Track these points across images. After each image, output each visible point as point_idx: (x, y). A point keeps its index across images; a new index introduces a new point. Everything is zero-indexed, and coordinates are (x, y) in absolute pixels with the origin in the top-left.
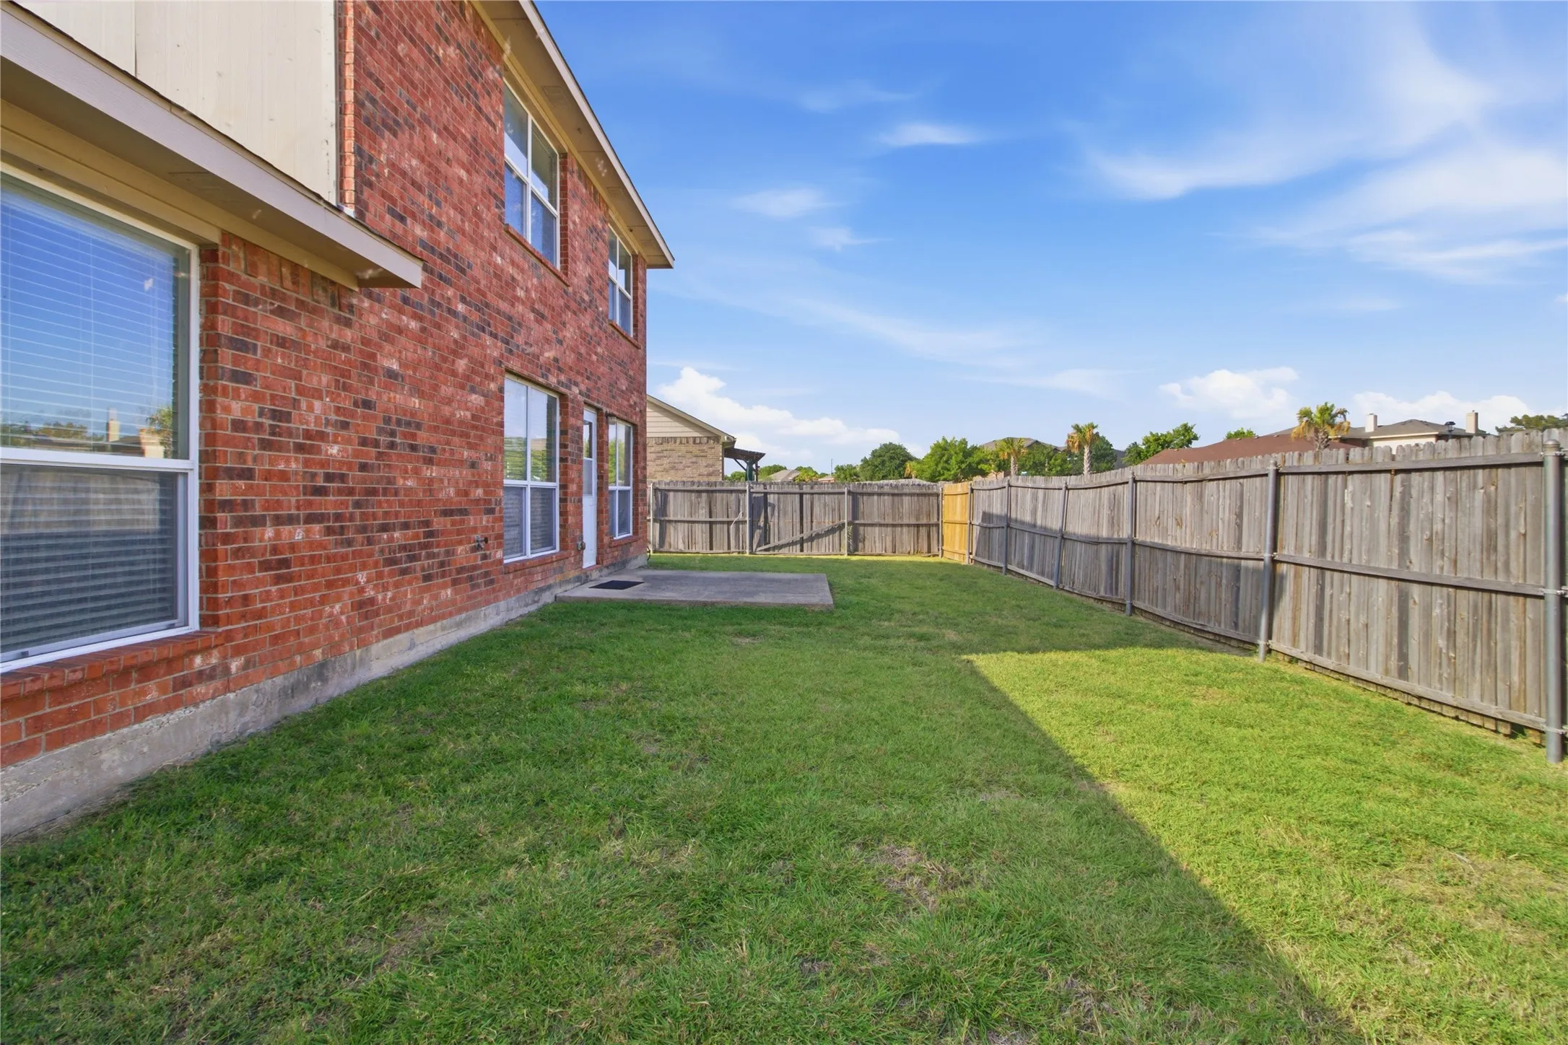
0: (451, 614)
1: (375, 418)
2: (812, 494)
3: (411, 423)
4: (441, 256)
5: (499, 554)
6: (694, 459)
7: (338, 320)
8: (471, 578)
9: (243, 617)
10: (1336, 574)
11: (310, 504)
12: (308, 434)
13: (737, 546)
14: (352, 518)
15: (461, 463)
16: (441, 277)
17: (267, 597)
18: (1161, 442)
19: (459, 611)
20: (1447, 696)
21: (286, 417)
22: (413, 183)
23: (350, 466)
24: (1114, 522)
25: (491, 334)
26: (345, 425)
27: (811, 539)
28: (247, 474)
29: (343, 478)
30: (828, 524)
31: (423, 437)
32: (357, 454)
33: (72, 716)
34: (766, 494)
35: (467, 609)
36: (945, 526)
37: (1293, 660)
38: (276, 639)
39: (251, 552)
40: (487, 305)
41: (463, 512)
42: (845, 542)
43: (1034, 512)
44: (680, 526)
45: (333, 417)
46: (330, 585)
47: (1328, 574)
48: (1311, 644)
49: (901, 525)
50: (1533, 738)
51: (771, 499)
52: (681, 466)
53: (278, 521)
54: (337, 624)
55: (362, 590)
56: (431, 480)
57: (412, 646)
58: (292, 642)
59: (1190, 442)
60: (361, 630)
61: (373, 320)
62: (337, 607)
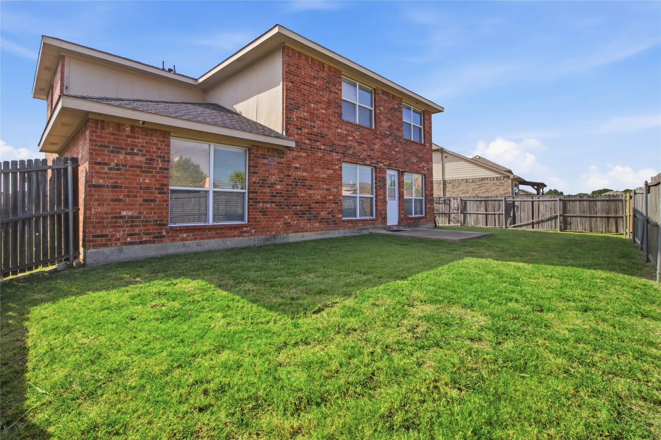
0: (318, 231)
1: (291, 179)
2: (539, 201)
3: (304, 179)
4: (315, 135)
5: (340, 216)
6: (497, 187)
7: (280, 157)
8: (327, 222)
9: (255, 221)
11: (272, 199)
12: (271, 184)
13: (499, 224)
14: (284, 202)
15: (323, 189)
16: (315, 140)
17: (260, 218)
19: (322, 230)
21: (266, 180)
22: (305, 119)
23: (283, 190)
25: (336, 152)
26: (282, 181)
27: (538, 223)
28: (257, 193)
29: (281, 193)
30: (548, 216)
31: (307, 183)
32: (285, 188)
33: (222, 233)
34: (514, 201)
35: (325, 230)
36: (627, 218)
38: (263, 228)
39: (257, 209)
40: (334, 144)
41: (325, 203)
42: (558, 225)
44: (472, 215)
45: (278, 179)
46: (277, 218)
49: (596, 217)
51: (517, 204)
52: (491, 190)
53: (263, 202)
54: (279, 227)
55: (287, 220)
56: (311, 194)
57: (303, 237)
58: (266, 229)
60: (286, 230)
61: (290, 156)
62: (279, 223)
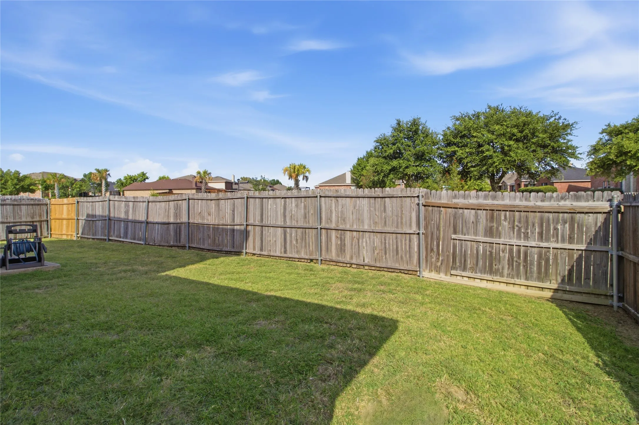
10: (266, 227)
18: (133, 179)
20: (297, 256)
24: (176, 216)
36: (53, 221)
37: (254, 254)
43: (127, 212)
47: (264, 227)
48: (259, 249)
50: (315, 261)
59: (145, 180)
